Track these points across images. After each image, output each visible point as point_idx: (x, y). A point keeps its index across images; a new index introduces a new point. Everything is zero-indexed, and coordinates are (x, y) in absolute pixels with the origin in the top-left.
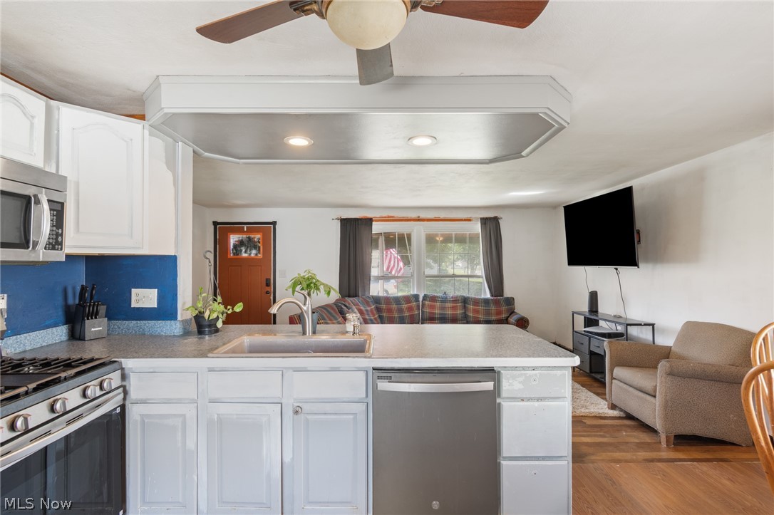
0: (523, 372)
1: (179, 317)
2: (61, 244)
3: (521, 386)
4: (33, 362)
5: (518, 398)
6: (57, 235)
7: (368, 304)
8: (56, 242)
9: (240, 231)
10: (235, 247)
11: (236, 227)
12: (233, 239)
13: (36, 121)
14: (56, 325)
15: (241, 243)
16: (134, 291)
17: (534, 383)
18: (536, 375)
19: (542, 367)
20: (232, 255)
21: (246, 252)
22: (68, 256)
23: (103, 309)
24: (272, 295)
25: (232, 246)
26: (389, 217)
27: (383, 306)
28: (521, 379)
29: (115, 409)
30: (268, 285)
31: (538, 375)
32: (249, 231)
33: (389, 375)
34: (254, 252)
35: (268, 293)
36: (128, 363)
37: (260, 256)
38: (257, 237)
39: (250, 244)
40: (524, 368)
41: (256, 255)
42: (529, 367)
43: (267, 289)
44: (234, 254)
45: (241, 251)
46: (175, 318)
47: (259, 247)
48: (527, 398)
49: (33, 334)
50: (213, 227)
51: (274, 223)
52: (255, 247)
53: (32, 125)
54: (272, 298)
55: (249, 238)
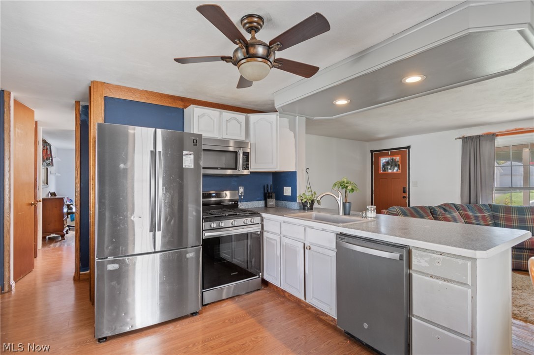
0: (429, 254)
1: (297, 201)
2: (248, 168)
3: (427, 265)
4: (249, 211)
5: (429, 274)
6: (247, 164)
7: (481, 211)
8: (246, 167)
9: (387, 155)
10: (384, 166)
11: (383, 152)
12: (383, 160)
13: (242, 124)
14: (260, 200)
15: (387, 163)
16: (284, 188)
17: (438, 265)
18: (439, 258)
19: (448, 254)
20: (382, 171)
21: (390, 169)
22: (251, 172)
23: (274, 195)
24: (407, 199)
25: (382, 165)
26: (516, 130)
27: (501, 215)
28: (427, 259)
29: (258, 232)
30: (404, 192)
31: (441, 259)
32: (392, 154)
33: (344, 237)
34: (396, 168)
35: (404, 197)
36: (264, 215)
37: (399, 171)
38: (398, 158)
39: (394, 163)
40: (433, 252)
41: (397, 171)
42: (437, 252)
43: (404, 195)
44: (383, 171)
45: (388, 168)
46: (296, 201)
47: (399, 165)
48: (435, 276)
49: (252, 202)
50: (370, 154)
51: (409, 147)
52: (396, 165)
53: (241, 125)
54: (407, 201)
55: (392, 159)
